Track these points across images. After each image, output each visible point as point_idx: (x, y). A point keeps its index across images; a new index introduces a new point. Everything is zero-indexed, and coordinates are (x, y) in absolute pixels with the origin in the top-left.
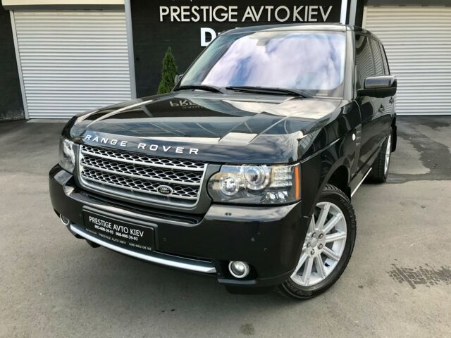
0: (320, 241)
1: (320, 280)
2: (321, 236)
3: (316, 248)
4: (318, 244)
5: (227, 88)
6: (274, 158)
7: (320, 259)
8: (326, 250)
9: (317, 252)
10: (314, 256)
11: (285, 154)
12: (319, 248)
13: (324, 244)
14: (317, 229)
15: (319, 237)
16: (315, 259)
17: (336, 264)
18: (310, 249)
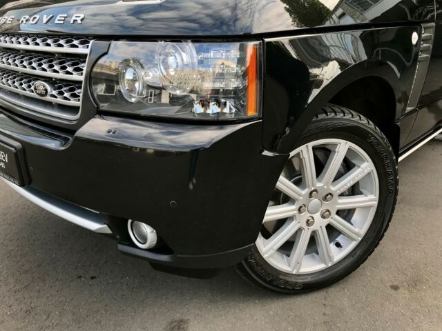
0: (326, 205)
2: (327, 197)
3: (317, 216)
10: (312, 228)
12: (323, 217)
13: (333, 212)
16: (314, 233)
17: (353, 245)
18: (305, 216)
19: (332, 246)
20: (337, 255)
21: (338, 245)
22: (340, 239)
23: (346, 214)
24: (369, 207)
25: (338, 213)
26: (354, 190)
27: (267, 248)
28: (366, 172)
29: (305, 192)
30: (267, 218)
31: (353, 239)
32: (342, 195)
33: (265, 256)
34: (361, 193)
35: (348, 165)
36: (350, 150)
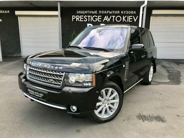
0: (108, 102)
1: (108, 116)
2: (108, 100)
3: (107, 105)
4: (108, 103)
5: (84, 47)
6: (88, 71)
7: (108, 109)
8: (111, 106)
9: (107, 106)
10: (106, 107)
11: (91, 70)
12: (108, 105)
13: (110, 104)
14: (107, 98)
15: (108, 101)
16: (106, 108)
17: (115, 111)
18: (104, 105)
19: (110, 112)
20: (111, 114)
21: (111, 111)
22: (112, 110)
23: (113, 104)
24: (117, 102)
25: (111, 104)
26: (114, 99)
27: (96, 112)
28: (116, 94)
29: (104, 99)
30: (97, 105)
31: (114, 110)
32: (111, 100)
33: (96, 114)
34: (115, 99)
35: (112, 93)
36: (112, 90)
